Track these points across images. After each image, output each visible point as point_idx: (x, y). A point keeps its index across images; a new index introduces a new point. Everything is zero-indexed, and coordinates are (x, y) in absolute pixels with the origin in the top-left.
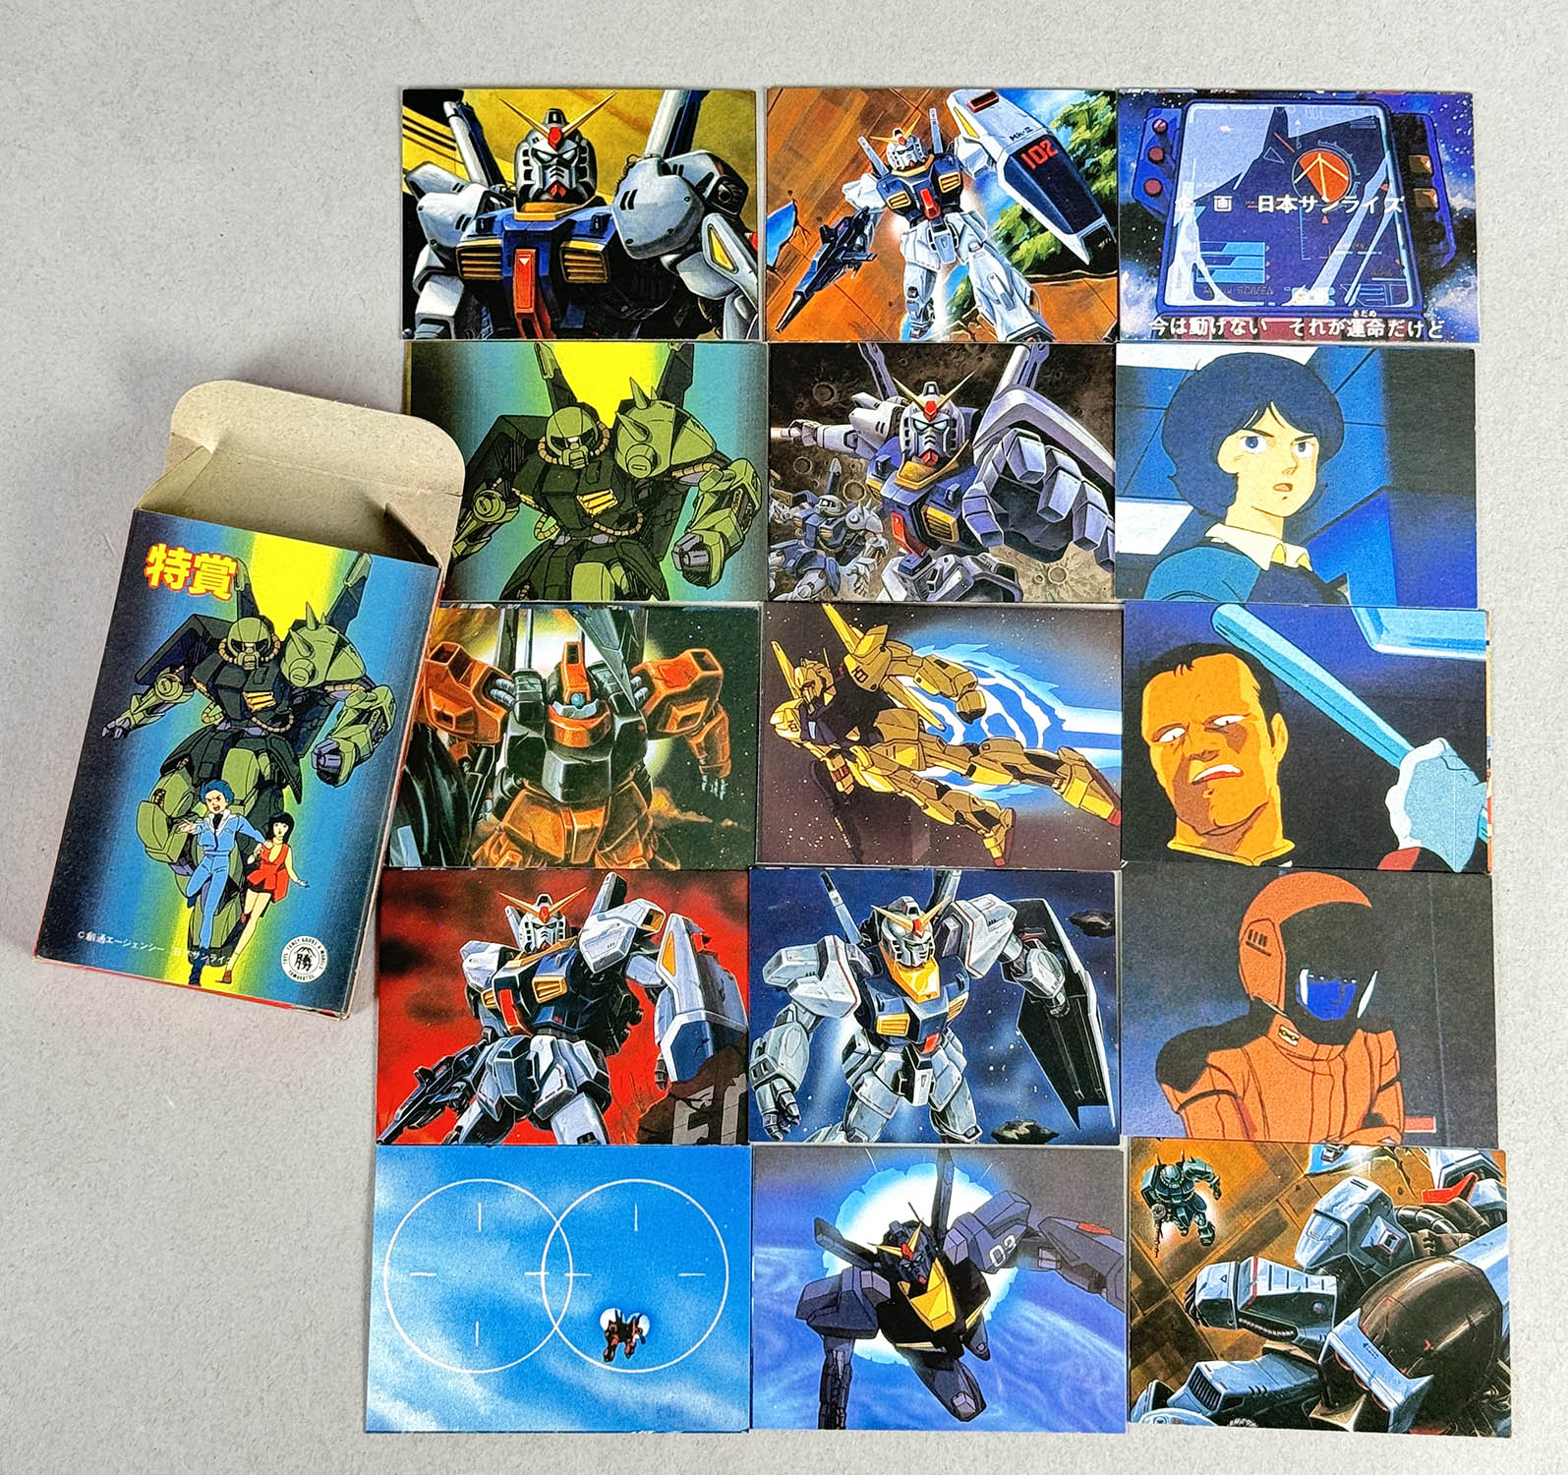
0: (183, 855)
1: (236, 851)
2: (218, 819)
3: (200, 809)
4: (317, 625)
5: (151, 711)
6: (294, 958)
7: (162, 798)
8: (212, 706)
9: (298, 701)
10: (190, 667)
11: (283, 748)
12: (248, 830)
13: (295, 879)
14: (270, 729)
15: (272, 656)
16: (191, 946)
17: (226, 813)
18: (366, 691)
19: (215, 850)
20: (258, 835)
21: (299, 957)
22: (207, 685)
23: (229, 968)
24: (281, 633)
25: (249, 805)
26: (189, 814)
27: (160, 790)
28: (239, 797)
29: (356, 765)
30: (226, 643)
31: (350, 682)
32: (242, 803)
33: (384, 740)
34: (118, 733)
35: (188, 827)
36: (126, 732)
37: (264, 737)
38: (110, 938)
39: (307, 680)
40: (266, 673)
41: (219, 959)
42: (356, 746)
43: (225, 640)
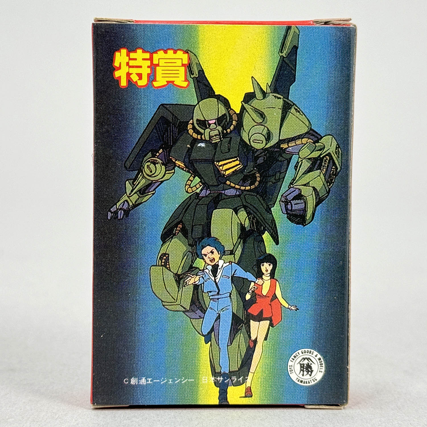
0: (193, 303)
1: (234, 292)
2: (215, 269)
3: (199, 263)
4: (264, 94)
5: (143, 192)
7: (168, 259)
8: (191, 178)
9: (260, 161)
11: (255, 201)
12: (241, 273)
13: (286, 305)
14: (243, 188)
15: (232, 127)
16: (215, 373)
18: (314, 143)
19: (218, 294)
20: (249, 276)
22: (184, 162)
23: (248, 385)
24: (236, 106)
26: (191, 269)
27: (164, 254)
29: (316, 206)
30: (193, 124)
31: (300, 137)
32: (232, 253)
33: (337, 181)
35: (192, 280)
36: (127, 212)
37: (239, 196)
38: (150, 379)
39: (264, 142)
40: (230, 142)
41: (239, 380)
42: (314, 189)
43: (191, 122)
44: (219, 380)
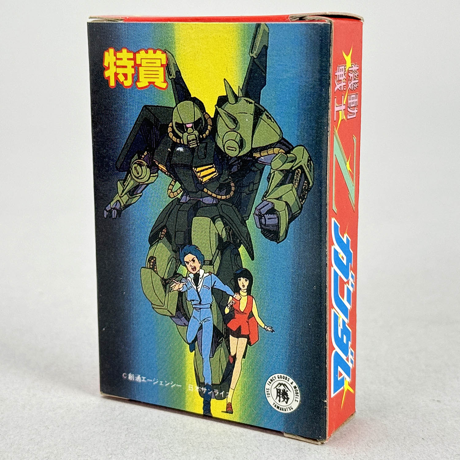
0: (178, 309)
1: (215, 304)
2: (196, 278)
3: (183, 270)
4: (236, 98)
5: (132, 193)
6: (274, 392)
7: (155, 263)
8: (173, 183)
9: (235, 169)
10: (152, 152)
12: (220, 285)
13: (263, 325)
14: (219, 197)
15: (207, 132)
16: (200, 384)
17: (202, 272)
18: (286, 153)
19: (200, 303)
20: (228, 289)
21: (278, 391)
22: (166, 166)
23: (229, 401)
24: (211, 111)
25: (217, 264)
26: (176, 275)
27: (152, 257)
28: (208, 257)
29: (289, 223)
30: (172, 127)
31: (272, 146)
32: (211, 263)
33: (309, 197)
34: (114, 213)
35: (177, 286)
36: (119, 212)
37: (216, 205)
38: (144, 378)
39: (238, 149)
40: (206, 148)
41: (220, 394)
42: (287, 204)
43: (170, 125)
44: (203, 390)
